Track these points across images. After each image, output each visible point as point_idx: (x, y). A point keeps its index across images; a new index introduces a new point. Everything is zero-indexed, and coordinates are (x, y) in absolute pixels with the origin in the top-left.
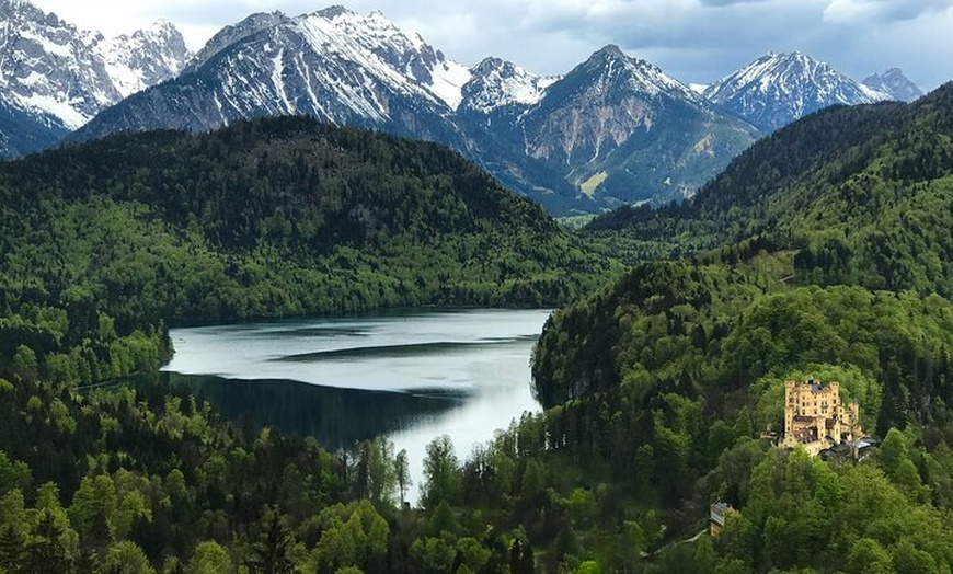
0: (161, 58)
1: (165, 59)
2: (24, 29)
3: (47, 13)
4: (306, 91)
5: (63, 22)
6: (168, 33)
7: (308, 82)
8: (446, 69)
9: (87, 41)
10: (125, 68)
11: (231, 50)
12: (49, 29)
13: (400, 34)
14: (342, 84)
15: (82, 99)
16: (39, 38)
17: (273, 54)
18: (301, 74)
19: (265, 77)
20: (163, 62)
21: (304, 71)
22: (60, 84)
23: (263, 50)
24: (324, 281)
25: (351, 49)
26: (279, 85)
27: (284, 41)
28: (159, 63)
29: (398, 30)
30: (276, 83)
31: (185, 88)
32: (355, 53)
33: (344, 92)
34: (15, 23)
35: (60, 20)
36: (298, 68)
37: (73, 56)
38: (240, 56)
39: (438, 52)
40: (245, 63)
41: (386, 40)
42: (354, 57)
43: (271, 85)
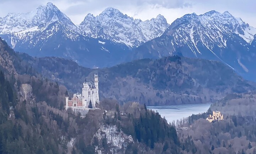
0: (159, 27)
1: (161, 27)
2: (117, 19)
3: (124, 14)
4: (200, 39)
5: (129, 17)
6: (162, 19)
7: (201, 36)
8: (250, 29)
9: (136, 23)
10: (148, 31)
11: (177, 27)
12: (125, 19)
13: (234, 19)
14: (212, 37)
15: (134, 41)
16: (121, 23)
17: (190, 28)
18: (199, 34)
19: (188, 35)
20: (160, 28)
21: (200, 33)
22: (128, 36)
23: (187, 27)
24: (180, 97)
25: (215, 25)
26: (192, 37)
27: (194, 24)
28: (159, 29)
29: (233, 17)
30: (191, 37)
31: (163, 39)
32: (216, 26)
33: (212, 39)
34: (114, 18)
35: (128, 16)
36: (198, 32)
37: (132, 28)
38: (180, 29)
39: (247, 24)
40: (182, 31)
41: (229, 21)
42: (216, 28)
43: (189, 38)
